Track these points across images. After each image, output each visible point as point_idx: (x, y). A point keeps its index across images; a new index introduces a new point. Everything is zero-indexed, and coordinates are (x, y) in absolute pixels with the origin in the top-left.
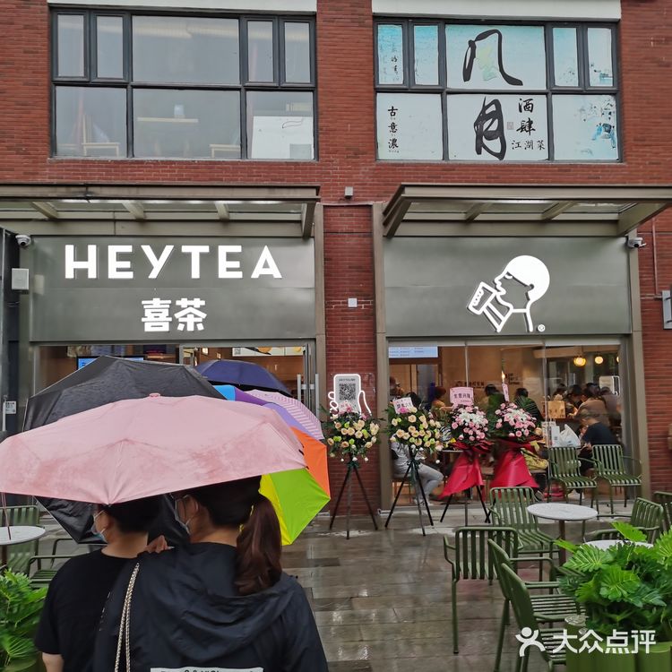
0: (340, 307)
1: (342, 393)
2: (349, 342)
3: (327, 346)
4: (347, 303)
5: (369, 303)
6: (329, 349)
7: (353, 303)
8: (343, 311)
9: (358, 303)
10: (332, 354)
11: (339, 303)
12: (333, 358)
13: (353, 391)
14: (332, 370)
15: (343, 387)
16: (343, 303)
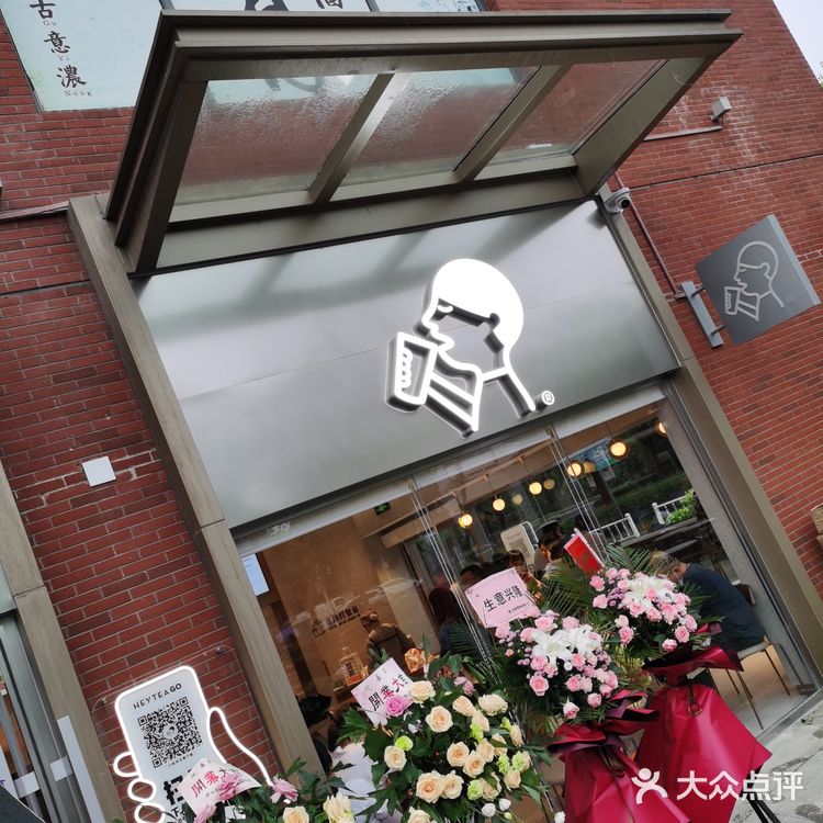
0: (65, 495)
1: (153, 742)
2: (127, 584)
3: (62, 622)
4: (83, 476)
5: (146, 458)
6: (72, 627)
7: (99, 471)
8: (76, 503)
9: (116, 467)
10: (86, 639)
11: (59, 484)
12: (92, 650)
13: (185, 721)
14: (103, 687)
15: (152, 724)
16: (70, 480)
